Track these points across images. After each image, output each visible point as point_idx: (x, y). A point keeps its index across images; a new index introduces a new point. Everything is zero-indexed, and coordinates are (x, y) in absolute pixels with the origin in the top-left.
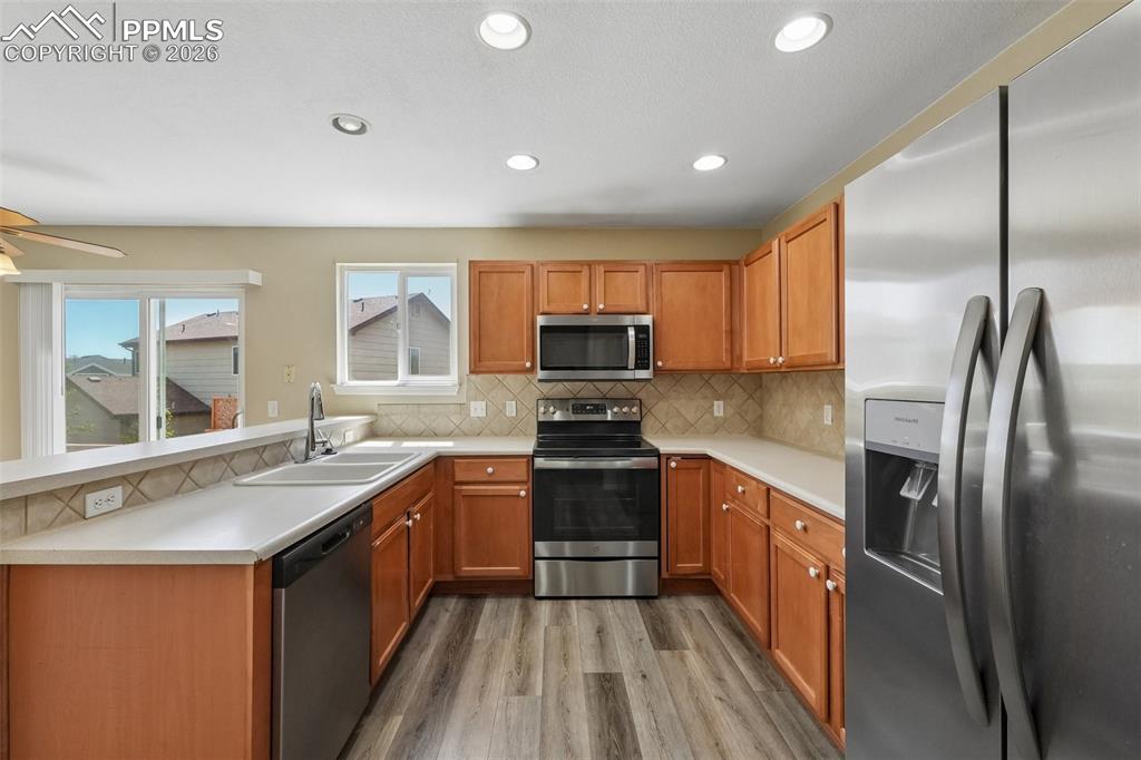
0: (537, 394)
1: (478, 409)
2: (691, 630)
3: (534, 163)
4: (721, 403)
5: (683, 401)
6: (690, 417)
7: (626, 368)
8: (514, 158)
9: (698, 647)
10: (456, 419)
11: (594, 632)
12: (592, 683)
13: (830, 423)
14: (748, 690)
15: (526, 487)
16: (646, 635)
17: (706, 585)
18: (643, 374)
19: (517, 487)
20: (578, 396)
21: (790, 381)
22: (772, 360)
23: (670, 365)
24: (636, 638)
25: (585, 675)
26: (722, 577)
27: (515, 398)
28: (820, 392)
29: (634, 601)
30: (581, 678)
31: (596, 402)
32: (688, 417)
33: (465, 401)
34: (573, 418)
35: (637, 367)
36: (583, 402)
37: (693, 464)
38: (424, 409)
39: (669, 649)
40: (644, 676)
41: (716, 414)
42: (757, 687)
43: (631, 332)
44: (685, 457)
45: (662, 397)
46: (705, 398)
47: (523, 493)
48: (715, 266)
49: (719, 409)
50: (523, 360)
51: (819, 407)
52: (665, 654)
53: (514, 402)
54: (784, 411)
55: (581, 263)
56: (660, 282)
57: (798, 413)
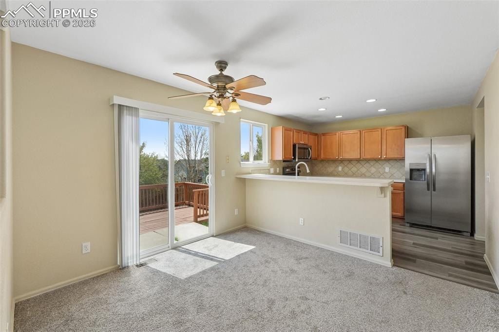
0: (282, 166)
1: (272, 171)
13: (341, 170)
22: (337, 157)
28: (337, 164)
33: (269, 168)
43: (310, 149)
48: (316, 134)
50: (291, 156)
53: (278, 168)
55: (300, 130)
56: (309, 137)
57: (328, 169)
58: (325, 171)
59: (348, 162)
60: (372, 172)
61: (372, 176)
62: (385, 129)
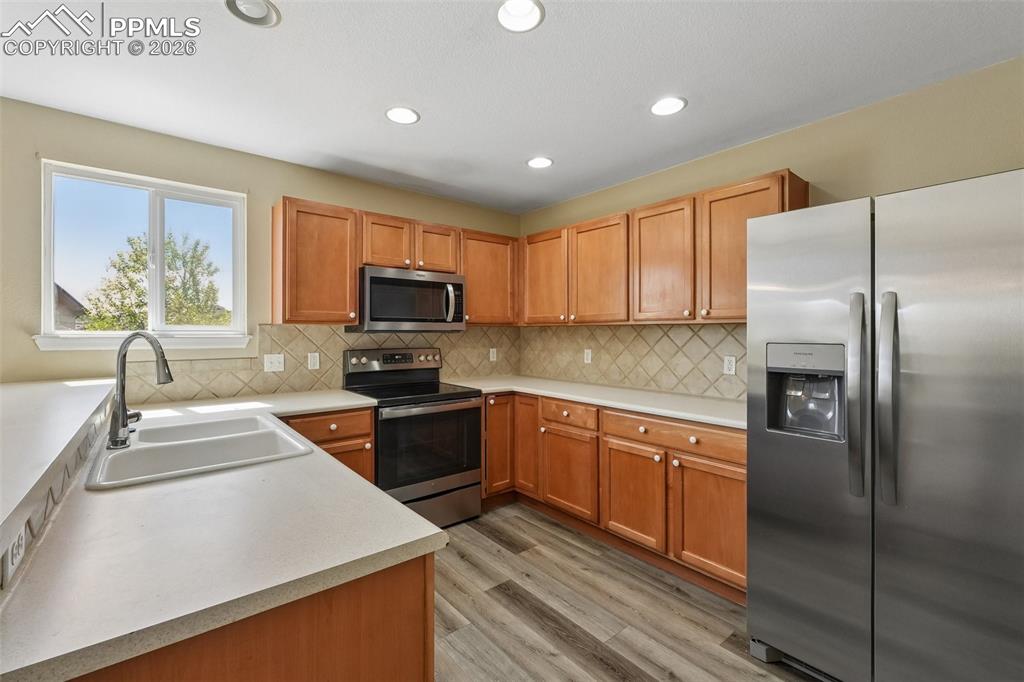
0: (342, 346)
1: (273, 363)
2: (525, 532)
3: (414, 118)
4: (495, 350)
5: (469, 349)
6: (474, 362)
7: (444, 321)
8: (395, 110)
9: (540, 542)
10: (244, 376)
11: (459, 558)
12: (496, 595)
13: (590, 361)
14: (594, 557)
15: (368, 440)
16: (500, 547)
17: (512, 496)
18: (457, 326)
19: (361, 441)
20: (383, 346)
21: (550, 333)
22: (562, 317)
23: (474, 320)
24: (495, 552)
25: (486, 592)
26: (531, 485)
27: (318, 349)
28: (580, 340)
29: (464, 524)
30: (486, 596)
31: (404, 352)
32: (473, 363)
33: (256, 355)
34: (389, 367)
35: (454, 320)
36: (392, 352)
37: (502, 400)
38: (199, 366)
39: (524, 550)
40: (528, 575)
41: (491, 359)
42: (597, 553)
43: (450, 288)
44: (498, 395)
45: (453, 346)
46: (484, 346)
47: (368, 446)
48: (504, 240)
49: (493, 354)
50: (345, 310)
51: (581, 351)
52: (523, 554)
53: (317, 354)
54: (543, 355)
55: (404, 220)
56: (466, 248)
57: (558, 356)
58: (551, 362)
59: (610, 333)
60: (681, 372)
61: (681, 388)
62: (708, 198)
